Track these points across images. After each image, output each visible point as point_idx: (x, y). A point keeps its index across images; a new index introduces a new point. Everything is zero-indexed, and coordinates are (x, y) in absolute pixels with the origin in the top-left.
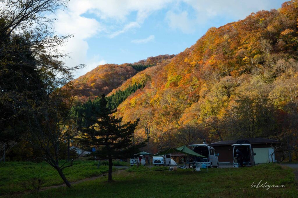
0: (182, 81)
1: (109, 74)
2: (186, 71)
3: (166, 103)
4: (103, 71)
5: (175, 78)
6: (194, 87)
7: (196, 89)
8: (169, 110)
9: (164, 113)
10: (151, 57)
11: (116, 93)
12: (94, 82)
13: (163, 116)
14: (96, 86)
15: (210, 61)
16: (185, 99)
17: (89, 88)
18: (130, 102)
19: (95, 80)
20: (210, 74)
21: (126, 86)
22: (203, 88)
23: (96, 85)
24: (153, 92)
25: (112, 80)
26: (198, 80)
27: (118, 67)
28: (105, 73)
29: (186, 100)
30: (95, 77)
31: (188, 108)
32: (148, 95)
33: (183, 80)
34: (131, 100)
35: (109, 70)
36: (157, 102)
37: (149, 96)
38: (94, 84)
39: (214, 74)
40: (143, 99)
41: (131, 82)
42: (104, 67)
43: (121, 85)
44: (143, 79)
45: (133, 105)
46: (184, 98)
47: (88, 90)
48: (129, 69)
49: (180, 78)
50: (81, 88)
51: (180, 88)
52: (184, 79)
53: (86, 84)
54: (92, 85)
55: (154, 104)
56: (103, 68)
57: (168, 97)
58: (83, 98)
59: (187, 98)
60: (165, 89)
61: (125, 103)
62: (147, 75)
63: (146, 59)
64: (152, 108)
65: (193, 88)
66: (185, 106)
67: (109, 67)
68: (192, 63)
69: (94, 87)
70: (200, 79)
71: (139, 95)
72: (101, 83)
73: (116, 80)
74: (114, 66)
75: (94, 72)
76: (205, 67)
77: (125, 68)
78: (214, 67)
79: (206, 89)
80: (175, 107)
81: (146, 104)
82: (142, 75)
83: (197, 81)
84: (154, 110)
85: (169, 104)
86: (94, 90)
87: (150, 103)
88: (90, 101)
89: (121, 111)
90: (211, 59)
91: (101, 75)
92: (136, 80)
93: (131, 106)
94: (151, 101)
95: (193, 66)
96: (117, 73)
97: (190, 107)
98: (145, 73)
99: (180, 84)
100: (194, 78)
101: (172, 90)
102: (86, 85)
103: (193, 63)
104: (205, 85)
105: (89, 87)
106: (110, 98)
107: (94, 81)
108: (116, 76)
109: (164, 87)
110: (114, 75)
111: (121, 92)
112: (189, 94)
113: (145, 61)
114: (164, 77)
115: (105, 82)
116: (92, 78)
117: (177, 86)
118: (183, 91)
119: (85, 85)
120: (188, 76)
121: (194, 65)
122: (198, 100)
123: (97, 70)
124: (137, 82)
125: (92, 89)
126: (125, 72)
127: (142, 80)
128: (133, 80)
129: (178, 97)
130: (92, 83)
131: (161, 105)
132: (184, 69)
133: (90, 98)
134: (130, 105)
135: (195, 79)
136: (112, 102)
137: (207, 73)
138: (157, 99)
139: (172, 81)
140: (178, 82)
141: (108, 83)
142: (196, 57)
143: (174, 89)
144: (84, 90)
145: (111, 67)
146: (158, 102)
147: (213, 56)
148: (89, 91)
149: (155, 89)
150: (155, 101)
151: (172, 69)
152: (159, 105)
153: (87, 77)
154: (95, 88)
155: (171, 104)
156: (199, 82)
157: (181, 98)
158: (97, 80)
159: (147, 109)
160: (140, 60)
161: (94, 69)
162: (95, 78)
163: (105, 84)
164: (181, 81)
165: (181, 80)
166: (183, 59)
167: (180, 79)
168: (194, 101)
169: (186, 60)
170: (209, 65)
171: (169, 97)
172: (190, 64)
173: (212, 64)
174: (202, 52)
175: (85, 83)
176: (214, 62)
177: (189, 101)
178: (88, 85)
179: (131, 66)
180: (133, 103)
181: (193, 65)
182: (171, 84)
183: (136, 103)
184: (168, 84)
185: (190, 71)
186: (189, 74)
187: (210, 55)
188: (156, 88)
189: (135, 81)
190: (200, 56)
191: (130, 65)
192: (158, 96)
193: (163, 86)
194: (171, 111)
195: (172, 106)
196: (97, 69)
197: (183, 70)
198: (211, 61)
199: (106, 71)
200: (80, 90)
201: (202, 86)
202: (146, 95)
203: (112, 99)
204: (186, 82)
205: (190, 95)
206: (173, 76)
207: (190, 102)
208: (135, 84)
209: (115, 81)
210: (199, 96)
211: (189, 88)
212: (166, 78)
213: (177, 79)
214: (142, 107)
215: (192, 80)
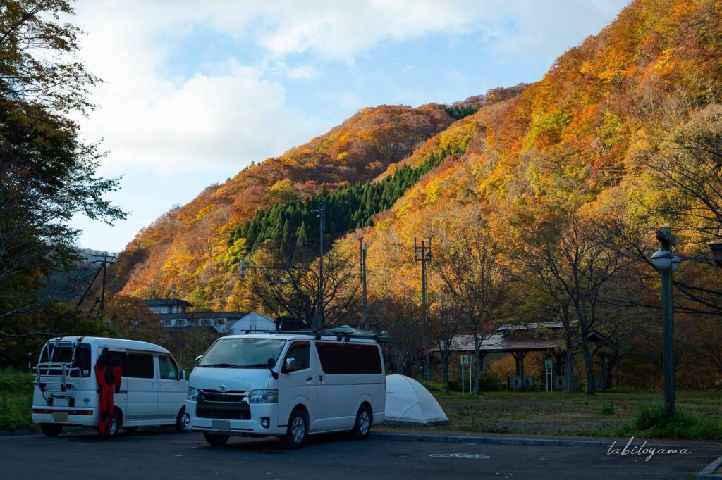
0: (574, 128)
1: (385, 130)
2: (586, 98)
3: (523, 191)
4: (372, 121)
5: (552, 119)
6: (609, 142)
7: (614, 149)
8: (530, 209)
9: (516, 218)
10: (498, 89)
11: (396, 174)
12: (347, 150)
13: (512, 227)
14: (351, 160)
15: (658, 65)
16: (581, 176)
17: (331, 166)
18: (422, 191)
19: (349, 144)
20: (658, 103)
21: (424, 155)
22: (635, 143)
23: (351, 158)
24: (488, 162)
25: (392, 145)
26: (622, 121)
27: (409, 111)
28: (375, 127)
29: (583, 180)
30: (349, 136)
31: (589, 204)
32: (475, 170)
33: (575, 125)
34: (427, 186)
35: (387, 119)
36: (497, 188)
37: (476, 174)
38: (345, 154)
39: (671, 102)
40: (460, 181)
41: (438, 144)
42: (373, 111)
43: (412, 154)
44: (468, 136)
45: (432, 200)
46: (577, 175)
47: (330, 170)
48: (438, 116)
49: (566, 119)
50: (310, 165)
51: (567, 145)
52: (577, 122)
53: (324, 156)
54: (340, 156)
55: (489, 194)
56: (372, 115)
57: (530, 173)
58: (309, 188)
59: (588, 174)
60: (522, 152)
61: (411, 194)
62: (481, 125)
63: (484, 94)
64: (482, 206)
65: (604, 145)
66: (582, 197)
67: (387, 112)
68: (602, 76)
69: (344, 162)
70: (627, 117)
71: (449, 170)
72: (365, 153)
73: (403, 145)
74: (399, 109)
75: (349, 125)
76: (642, 82)
77: (428, 115)
78: (670, 83)
79: (645, 145)
80: (550, 200)
81: (467, 195)
82: (468, 126)
83: (619, 124)
84: (487, 212)
85: (534, 194)
86: (343, 168)
87: (479, 193)
88: (325, 194)
89: (398, 215)
90: (663, 60)
91: (365, 132)
92: (450, 138)
93: (425, 202)
94: (482, 186)
95: (605, 82)
96: (406, 128)
97: (595, 199)
98: (474, 122)
99: (567, 135)
100: (608, 114)
101: (543, 151)
102: (326, 158)
103: (607, 75)
104: (641, 132)
105: (331, 163)
106: (378, 186)
107: (346, 147)
108: (403, 134)
109: (520, 146)
110: (398, 132)
111: (408, 172)
112: (593, 163)
113: (482, 99)
114: (522, 118)
115: (374, 148)
116: (342, 139)
117: (558, 141)
118: (576, 155)
119: (323, 158)
120: (590, 111)
121: (610, 79)
122: (619, 181)
123: (357, 122)
124: (452, 144)
125: (341, 167)
126: (428, 123)
127: (466, 138)
128: (442, 140)
129: (561, 173)
130: (341, 151)
131: (509, 196)
132: (580, 94)
133: (325, 187)
134: (424, 199)
135: (612, 118)
136: (383, 197)
137: (649, 98)
138: (499, 180)
139: (543, 128)
140: (560, 130)
141: (382, 152)
142: (615, 59)
143: (547, 150)
144: (319, 168)
145: (393, 113)
146: (500, 187)
147: (667, 52)
148: (330, 172)
149: (495, 152)
150: (493, 185)
151: (545, 98)
152: (504, 197)
153: (330, 138)
154: (348, 165)
155: (537, 193)
156: (624, 125)
157: (567, 173)
158: (354, 145)
159: (468, 206)
160: (469, 97)
161: (351, 119)
162: (349, 140)
163: (373, 154)
164: (569, 128)
165: (571, 125)
166: (578, 64)
167: (568, 122)
168: (607, 183)
169: (585, 67)
170: (654, 77)
171: (534, 173)
172: (597, 78)
173: (665, 72)
174: (633, 45)
175: (324, 152)
176: (670, 66)
177: (591, 183)
178: (329, 157)
179: (443, 110)
180: (431, 194)
181: (607, 79)
182: (539, 135)
183: (439, 195)
184: (531, 137)
185: (596, 98)
186: (592, 107)
187: (657, 51)
188: (498, 150)
189: (448, 142)
190: (627, 54)
191: (441, 107)
192: (500, 170)
193: (517, 143)
194: (538, 213)
195: (543, 199)
196: (357, 119)
197: (576, 96)
198: (661, 66)
199: (379, 122)
200: (308, 170)
201: (633, 137)
202: (469, 170)
203: (383, 188)
204: (584, 130)
205: (596, 166)
206: (547, 115)
207: (596, 185)
208: (446, 149)
209: (401, 147)
210: (622, 167)
211: (594, 145)
212: (528, 122)
213: (557, 122)
214: (455, 202)
215: (602, 122)
